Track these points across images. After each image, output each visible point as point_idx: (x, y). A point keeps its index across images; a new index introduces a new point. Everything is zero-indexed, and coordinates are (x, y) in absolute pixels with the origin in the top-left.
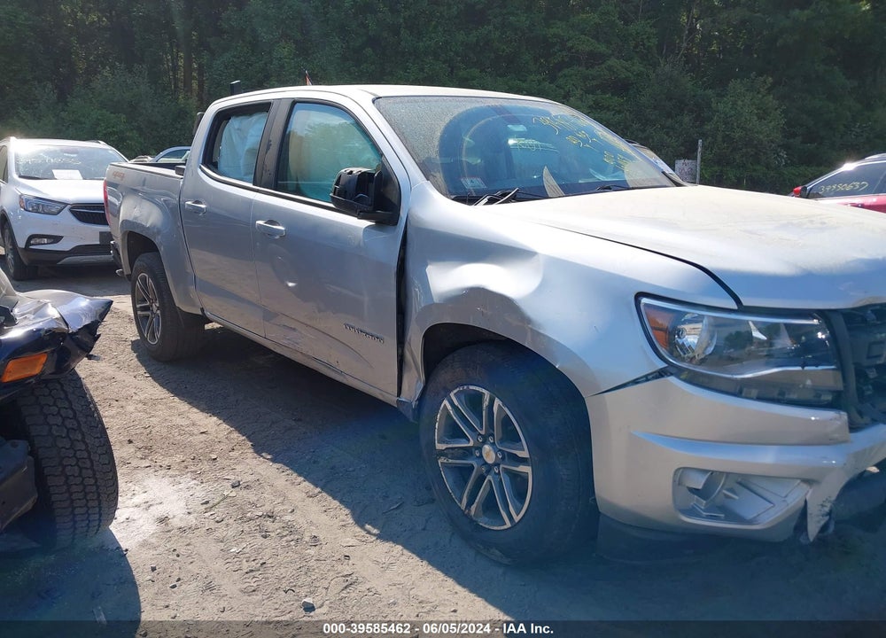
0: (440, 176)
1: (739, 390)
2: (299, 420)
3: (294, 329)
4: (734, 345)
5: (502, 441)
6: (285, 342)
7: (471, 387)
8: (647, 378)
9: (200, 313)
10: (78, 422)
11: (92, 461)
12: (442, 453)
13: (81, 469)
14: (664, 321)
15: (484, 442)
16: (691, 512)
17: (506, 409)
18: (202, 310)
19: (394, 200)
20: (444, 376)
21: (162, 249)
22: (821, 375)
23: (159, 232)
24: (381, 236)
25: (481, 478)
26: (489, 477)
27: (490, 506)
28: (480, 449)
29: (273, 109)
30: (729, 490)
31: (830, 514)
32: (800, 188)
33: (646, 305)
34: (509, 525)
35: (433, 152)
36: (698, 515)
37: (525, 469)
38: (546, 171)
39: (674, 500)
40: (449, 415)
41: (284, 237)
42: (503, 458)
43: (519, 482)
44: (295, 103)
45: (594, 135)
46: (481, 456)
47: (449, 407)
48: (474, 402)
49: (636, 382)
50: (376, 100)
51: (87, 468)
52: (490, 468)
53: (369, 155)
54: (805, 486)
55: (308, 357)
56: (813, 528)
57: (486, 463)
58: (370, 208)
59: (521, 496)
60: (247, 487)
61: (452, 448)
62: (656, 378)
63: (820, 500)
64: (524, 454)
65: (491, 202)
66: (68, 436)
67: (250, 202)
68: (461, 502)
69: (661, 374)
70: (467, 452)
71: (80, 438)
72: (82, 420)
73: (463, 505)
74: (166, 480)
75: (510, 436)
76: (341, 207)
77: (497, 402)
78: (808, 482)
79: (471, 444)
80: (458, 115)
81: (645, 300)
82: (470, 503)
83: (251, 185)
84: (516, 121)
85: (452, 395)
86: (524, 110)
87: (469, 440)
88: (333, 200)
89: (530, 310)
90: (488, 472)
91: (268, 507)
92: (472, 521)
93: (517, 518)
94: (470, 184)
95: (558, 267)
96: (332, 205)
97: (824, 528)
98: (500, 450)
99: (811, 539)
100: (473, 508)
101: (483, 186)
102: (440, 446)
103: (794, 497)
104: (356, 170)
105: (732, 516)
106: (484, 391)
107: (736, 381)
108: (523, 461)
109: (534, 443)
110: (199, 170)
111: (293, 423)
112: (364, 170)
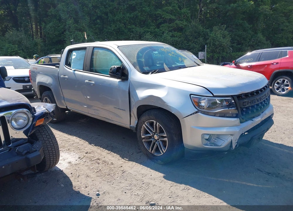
0: (138, 67)
1: (215, 115)
2: (99, 136)
3: (98, 110)
4: (213, 105)
5: (159, 133)
6: (95, 114)
7: (151, 121)
8: (193, 114)
9: (66, 108)
10: (50, 137)
11: (54, 146)
12: (143, 138)
13: (52, 148)
14: (196, 100)
15: (154, 134)
16: (206, 145)
17: (160, 125)
18: (66, 107)
19: (127, 74)
20: (143, 118)
21: (53, 90)
22: (232, 110)
23: (51, 85)
24: (123, 83)
25: (154, 144)
26: (156, 143)
27: (157, 150)
28: (154, 136)
29: (87, 49)
30: (215, 139)
31: (237, 142)
32: (234, 61)
33: (192, 97)
34: (162, 154)
35: (135, 60)
36: (208, 145)
37: (166, 139)
38: (164, 64)
39: (202, 143)
40: (145, 128)
41: (94, 85)
42: (160, 138)
43: (164, 142)
44: (94, 48)
45: (176, 53)
46: (154, 138)
47: (145, 126)
48: (152, 124)
49: (191, 115)
50: (118, 47)
51: (53, 148)
52: (156, 140)
53: (118, 62)
54: (231, 136)
55: (102, 117)
56: (234, 147)
57: (155, 139)
58: (120, 76)
59: (165, 146)
60: (90, 153)
61: (146, 137)
62: (196, 113)
63: (235, 139)
64: (165, 135)
65: (152, 73)
66: (48, 140)
67: (82, 76)
68: (149, 150)
69: (196, 112)
70: (150, 137)
71: (51, 140)
72: (51, 136)
73: (150, 151)
74: (67, 153)
75: (161, 131)
76: (112, 76)
77: (158, 123)
78: (232, 135)
79: (151, 135)
80: (140, 50)
81: (192, 96)
82: (152, 150)
83: (82, 71)
84: (155, 51)
85: (145, 123)
86: (157, 47)
87: (150, 134)
88: (110, 75)
89: (165, 100)
90: (156, 142)
91: (97, 157)
92: (152, 154)
93: (164, 152)
94: (146, 69)
95: (171, 89)
96: (109, 76)
97: (236, 146)
98: (159, 136)
99: (234, 149)
100: (153, 151)
101: (149, 69)
102: (143, 137)
103: (229, 139)
104: (116, 67)
105: (216, 145)
106: (154, 121)
107: (213, 113)
108: (165, 137)
109: (168, 132)
110: (65, 67)
111: (98, 137)
112: (118, 66)
